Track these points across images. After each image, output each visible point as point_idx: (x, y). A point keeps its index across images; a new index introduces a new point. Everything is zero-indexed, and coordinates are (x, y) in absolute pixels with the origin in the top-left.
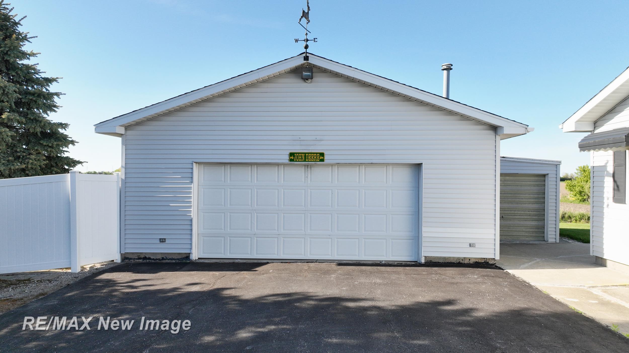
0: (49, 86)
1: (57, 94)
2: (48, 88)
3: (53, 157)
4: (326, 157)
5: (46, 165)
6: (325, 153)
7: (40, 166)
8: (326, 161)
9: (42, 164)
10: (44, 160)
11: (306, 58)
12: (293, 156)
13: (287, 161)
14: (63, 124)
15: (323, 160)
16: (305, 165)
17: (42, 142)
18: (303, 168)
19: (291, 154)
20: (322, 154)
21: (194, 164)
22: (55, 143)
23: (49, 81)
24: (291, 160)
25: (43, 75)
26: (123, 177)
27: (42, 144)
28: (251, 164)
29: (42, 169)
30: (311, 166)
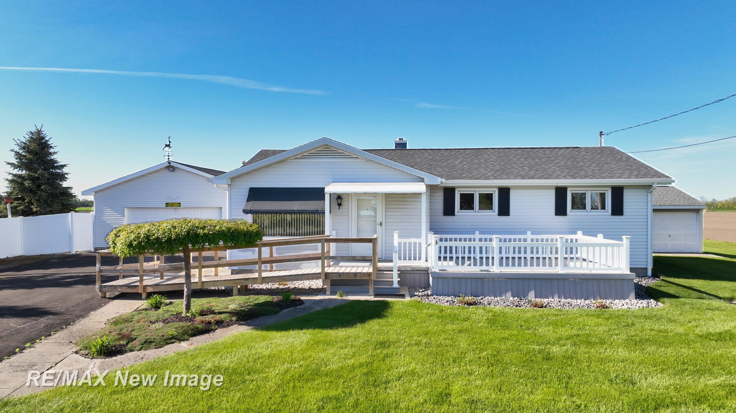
0: (62, 169)
1: (67, 174)
2: (62, 170)
3: (65, 204)
4: (181, 205)
5: (61, 208)
6: (181, 203)
7: (59, 209)
8: (181, 207)
9: (59, 208)
10: (61, 206)
11: (169, 163)
12: (167, 205)
13: (165, 207)
14: (70, 187)
15: (180, 206)
16: (174, 208)
17: (59, 198)
18: (173, 209)
19: (167, 204)
20: (180, 204)
21: (125, 208)
22: (66, 198)
23: (63, 166)
24: (166, 206)
25: (60, 164)
26: (95, 214)
27: (59, 199)
28: (151, 208)
29: (59, 210)
30: (177, 209)
